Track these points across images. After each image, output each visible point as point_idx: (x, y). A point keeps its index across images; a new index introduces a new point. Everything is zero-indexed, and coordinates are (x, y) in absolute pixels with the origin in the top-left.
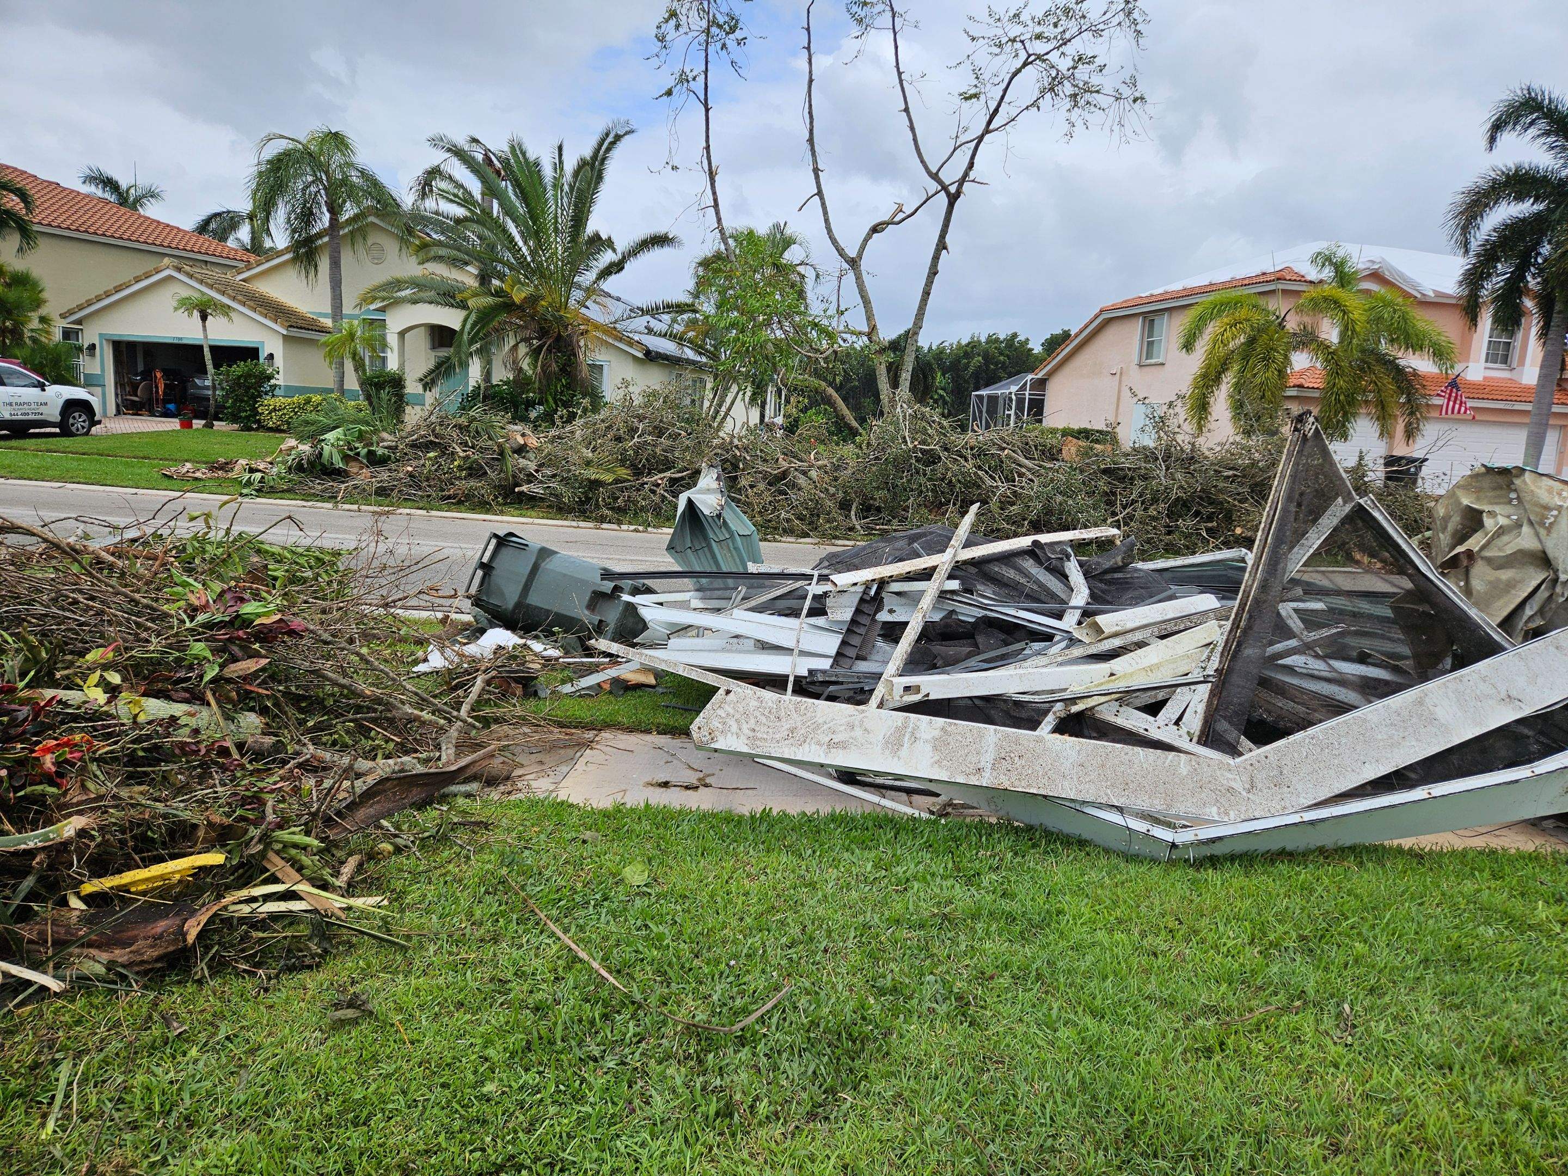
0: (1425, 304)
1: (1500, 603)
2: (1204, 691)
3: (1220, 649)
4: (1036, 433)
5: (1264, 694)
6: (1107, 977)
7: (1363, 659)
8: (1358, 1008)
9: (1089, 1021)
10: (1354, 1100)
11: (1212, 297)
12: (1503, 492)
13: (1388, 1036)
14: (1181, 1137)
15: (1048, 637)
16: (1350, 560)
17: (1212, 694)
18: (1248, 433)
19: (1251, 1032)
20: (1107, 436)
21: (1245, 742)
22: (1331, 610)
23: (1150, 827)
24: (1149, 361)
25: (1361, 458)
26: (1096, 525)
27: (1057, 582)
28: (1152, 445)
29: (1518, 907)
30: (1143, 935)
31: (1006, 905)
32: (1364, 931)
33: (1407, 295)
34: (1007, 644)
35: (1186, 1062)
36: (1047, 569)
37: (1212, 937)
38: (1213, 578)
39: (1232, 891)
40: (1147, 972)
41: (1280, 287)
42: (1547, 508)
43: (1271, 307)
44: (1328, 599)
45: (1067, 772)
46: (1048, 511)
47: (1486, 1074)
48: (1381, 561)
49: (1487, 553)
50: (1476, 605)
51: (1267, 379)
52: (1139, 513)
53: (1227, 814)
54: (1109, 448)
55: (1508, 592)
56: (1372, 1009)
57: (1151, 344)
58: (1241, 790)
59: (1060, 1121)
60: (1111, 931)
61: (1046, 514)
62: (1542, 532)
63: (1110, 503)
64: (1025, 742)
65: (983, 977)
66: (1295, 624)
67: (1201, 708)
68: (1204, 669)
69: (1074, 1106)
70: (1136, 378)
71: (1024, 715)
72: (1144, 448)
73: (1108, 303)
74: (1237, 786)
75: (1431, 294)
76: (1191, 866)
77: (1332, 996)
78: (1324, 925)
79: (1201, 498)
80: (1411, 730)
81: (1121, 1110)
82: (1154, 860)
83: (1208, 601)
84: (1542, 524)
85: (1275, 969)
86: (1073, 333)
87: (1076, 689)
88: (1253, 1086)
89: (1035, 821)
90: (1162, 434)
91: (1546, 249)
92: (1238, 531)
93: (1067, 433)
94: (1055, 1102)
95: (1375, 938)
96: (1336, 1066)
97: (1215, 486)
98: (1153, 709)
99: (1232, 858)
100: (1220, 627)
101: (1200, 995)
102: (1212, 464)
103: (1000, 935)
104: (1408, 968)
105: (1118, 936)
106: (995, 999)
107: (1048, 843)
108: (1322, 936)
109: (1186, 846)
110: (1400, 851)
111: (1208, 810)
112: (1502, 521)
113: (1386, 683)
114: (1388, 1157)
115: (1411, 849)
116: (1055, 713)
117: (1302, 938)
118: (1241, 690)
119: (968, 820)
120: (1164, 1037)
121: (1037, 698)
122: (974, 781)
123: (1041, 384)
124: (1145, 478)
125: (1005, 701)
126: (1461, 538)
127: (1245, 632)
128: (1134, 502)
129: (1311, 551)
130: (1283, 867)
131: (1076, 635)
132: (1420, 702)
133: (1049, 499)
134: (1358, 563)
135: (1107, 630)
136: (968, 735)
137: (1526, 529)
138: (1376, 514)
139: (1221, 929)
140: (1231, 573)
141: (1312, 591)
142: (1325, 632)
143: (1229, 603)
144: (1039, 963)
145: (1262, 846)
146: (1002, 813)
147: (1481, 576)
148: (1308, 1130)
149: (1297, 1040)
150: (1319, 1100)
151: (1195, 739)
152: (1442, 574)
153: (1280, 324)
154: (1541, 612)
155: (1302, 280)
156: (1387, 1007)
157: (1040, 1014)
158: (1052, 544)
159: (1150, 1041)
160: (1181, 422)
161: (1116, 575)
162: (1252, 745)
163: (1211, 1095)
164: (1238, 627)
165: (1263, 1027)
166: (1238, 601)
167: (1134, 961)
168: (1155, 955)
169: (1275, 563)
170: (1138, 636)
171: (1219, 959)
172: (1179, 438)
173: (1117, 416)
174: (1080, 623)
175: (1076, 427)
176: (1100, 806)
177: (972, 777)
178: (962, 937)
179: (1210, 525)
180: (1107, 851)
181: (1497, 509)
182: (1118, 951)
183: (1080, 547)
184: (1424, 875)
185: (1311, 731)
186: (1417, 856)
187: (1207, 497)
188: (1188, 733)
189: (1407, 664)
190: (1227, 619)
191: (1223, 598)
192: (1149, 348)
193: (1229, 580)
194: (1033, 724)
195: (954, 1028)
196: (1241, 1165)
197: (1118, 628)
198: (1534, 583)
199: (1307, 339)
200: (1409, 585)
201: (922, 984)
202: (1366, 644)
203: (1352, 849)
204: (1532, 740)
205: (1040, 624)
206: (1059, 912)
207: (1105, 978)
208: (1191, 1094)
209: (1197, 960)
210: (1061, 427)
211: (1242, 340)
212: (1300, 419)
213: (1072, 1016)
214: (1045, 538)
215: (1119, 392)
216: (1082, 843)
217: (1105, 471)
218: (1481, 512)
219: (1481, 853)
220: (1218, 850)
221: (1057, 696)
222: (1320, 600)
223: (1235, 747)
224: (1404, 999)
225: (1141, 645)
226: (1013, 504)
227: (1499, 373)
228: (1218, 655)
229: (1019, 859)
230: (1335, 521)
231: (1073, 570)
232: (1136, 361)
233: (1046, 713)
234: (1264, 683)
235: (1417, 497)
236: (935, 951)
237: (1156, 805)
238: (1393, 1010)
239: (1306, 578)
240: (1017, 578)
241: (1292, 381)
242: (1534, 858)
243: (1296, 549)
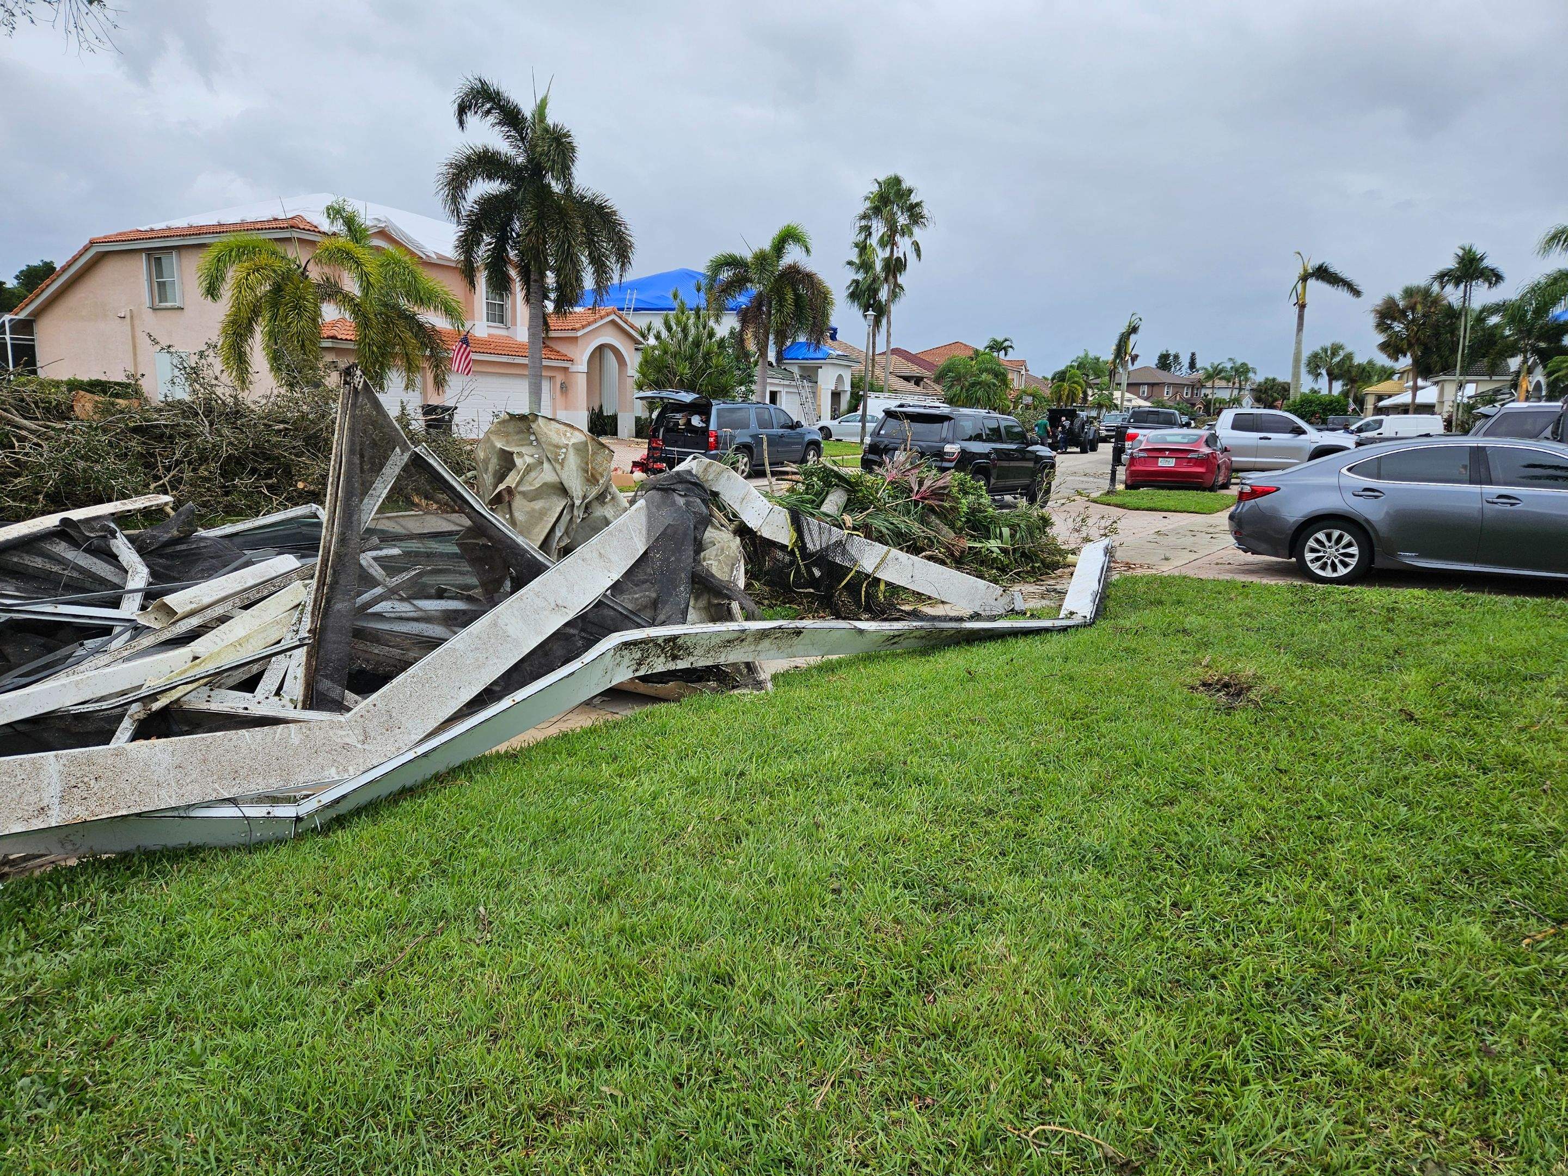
0: (428, 264)
1: (537, 530)
2: (301, 655)
3: (309, 609)
4: (33, 387)
5: (361, 646)
6: (251, 982)
7: (440, 594)
8: (491, 906)
9: (242, 1038)
10: (502, 987)
11: (225, 238)
12: (526, 435)
13: (517, 920)
14: (358, 1102)
15: (105, 631)
16: (410, 505)
17: (309, 655)
18: (291, 386)
19: (405, 970)
20: (129, 389)
21: (350, 696)
22: (407, 554)
23: (270, 809)
24: (163, 305)
25: (403, 408)
26: (138, 493)
27: (105, 565)
28: (188, 398)
29: (589, 773)
30: (283, 921)
31: (111, 954)
32: (484, 836)
33: (412, 254)
34: (51, 650)
35: (349, 1028)
36: (87, 550)
37: (352, 897)
38: (288, 537)
39: (363, 844)
40: (294, 958)
41: (296, 235)
42: (558, 447)
43: (291, 255)
44: (403, 544)
45: (162, 780)
46: (69, 480)
47: (593, 917)
48: (437, 502)
49: (521, 489)
50: (521, 533)
51: (303, 327)
52: (187, 475)
53: (346, 770)
54: (135, 403)
55: (541, 519)
56: (501, 901)
57: (162, 285)
58: (356, 743)
59: (227, 1157)
60: (246, 933)
61: (67, 484)
62: (558, 467)
63: (150, 466)
64: (100, 760)
65: (97, 1048)
66: (377, 571)
67: (301, 673)
68: (297, 632)
69: (241, 1133)
70: (149, 321)
71: (90, 727)
72: (180, 402)
73: (98, 234)
74: (352, 740)
75: (433, 256)
76: (319, 833)
77: (468, 904)
78: (451, 844)
79: (254, 454)
80: (491, 650)
81: (293, 1109)
82: (280, 841)
83: (288, 562)
84: (557, 460)
85: (417, 902)
86: (58, 266)
87: (153, 683)
88: (416, 1018)
89: (128, 846)
90: (198, 387)
91: (517, 225)
92: (300, 485)
93: (74, 386)
94: (218, 1140)
95: (493, 839)
96: (483, 965)
97: (268, 441)
98: (249, 685)
99: (358, 812)
100: (306, 586)
101: (352, 957)
102: (260, 418)
103: (110, 992)
104: (523, 854)
105: (255, 934)
106: (120, 1066)
107: (151, 866)
108: (451, 854)
109: (311, 815)
110: (499, 756)
111: (326, 773)
112: (529, 460)
113: (464, 612)
114: (536, 1022)
115: (506, 752)
116: (131, 716)
117: (435, 863)
118: (337, 646)
119: (37, 873)
120: (324, 1014)
121: (104, 705)
122: (38, 824)
123: (26, 326)
124: (187, 435)
125: (61, 717)
126: (501, 477)
127: (332, 587)
128: (178, 462)
129: (381, 500)
130: (406, 805)
131: (142, 621)
132: (495, 624)
133: (67, 466)
134: (417, 505)
135: (180, 611)
136: (17, 772)
137: (546, 465)
138: (431, 461)
139: (361, 884)
140: (305, 530)
141: (388, 538)
142: (406, 576)
143: (310, 561)
144: (168, 1001)
145: (383, 790)
146: (81, 851)
147: (521, 507)
148: (470, 1033)
149: (448, 957)
150: (475, 1002)
151: (299, 705)
152: (492, 509)
153: (303, 274)
154: (566, 532)
155: (314, 230)
156: (513, 893)
157: (180, 1057)
158: (88, 521)
159: (310, 1026)
160: (218, 374)
161: (179, 548)
162: (357, 697)
163: (380, 1047)
164: (324, 584)
165: (416, 959)
166: (320, 558)
167: (278, 953)
168: (299, 937)
169: (349, 514)
170: (219, 611)
171: (364, 914)
172: (219, 391)
173: (136, 365)
174: (143, 608)
175: (86, 379)
176: (209, 805)
177: (34, 821)
178: (59, 1014)
179: (270, 482)
180: (225, 850)
181: (523, 450)
182: (260, 950)
183: (123, 519)
184: (520, 770)
185: (411, 670)
186: (512, 756)
187: (261, 453)
188: (291, 700)
189: (477, 592)
190: (312, 577)
191: (303, 557)
192: (161, 289)
193: (305, 537)
194: (105, 736)
195: (70, 1124)
196: (419, 1097)
197: (193, 606)
198: (559, 509)
199: (331, 291)
200: (468, 523)
201: (12, 1094)
202: (442, 581)
203: (461, 767)
204: (577, 638)
205: (91, 617)
206: (181, 937)
207: (249, 984)
208: (361, 1056)
209: (343, 924)
210: (65, 379)
211: (268, 288)
212: (348, 372)
213: (220, 1041)
214: (77, 514)
215: (133, 337)
216: (193, 851)
217: (136, 430)
218: (512, 454)
219: (556, 739)
220: (343, 808)
221: (131, 698)
222: (395, 546)
223: (341, 703)
224: (524, 882)
225: (223, 619)
226: (17, 475)
227: (499, 331)
228: (309, 616)
229: (118, 895)
230: (397, 470)
231: (122, 546)
232: (148, 303)
233: (120, 718)
234: (359, 634)
235: (455, 441)
236: (22, 1047)
237: (273, 784)
238: (518, 895)
239: (380, 526)
240: (48, 566)
241: (326, 332)
242: (592, 731)
243: (366, 501)
